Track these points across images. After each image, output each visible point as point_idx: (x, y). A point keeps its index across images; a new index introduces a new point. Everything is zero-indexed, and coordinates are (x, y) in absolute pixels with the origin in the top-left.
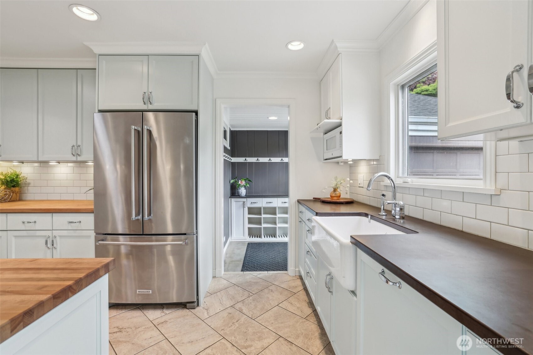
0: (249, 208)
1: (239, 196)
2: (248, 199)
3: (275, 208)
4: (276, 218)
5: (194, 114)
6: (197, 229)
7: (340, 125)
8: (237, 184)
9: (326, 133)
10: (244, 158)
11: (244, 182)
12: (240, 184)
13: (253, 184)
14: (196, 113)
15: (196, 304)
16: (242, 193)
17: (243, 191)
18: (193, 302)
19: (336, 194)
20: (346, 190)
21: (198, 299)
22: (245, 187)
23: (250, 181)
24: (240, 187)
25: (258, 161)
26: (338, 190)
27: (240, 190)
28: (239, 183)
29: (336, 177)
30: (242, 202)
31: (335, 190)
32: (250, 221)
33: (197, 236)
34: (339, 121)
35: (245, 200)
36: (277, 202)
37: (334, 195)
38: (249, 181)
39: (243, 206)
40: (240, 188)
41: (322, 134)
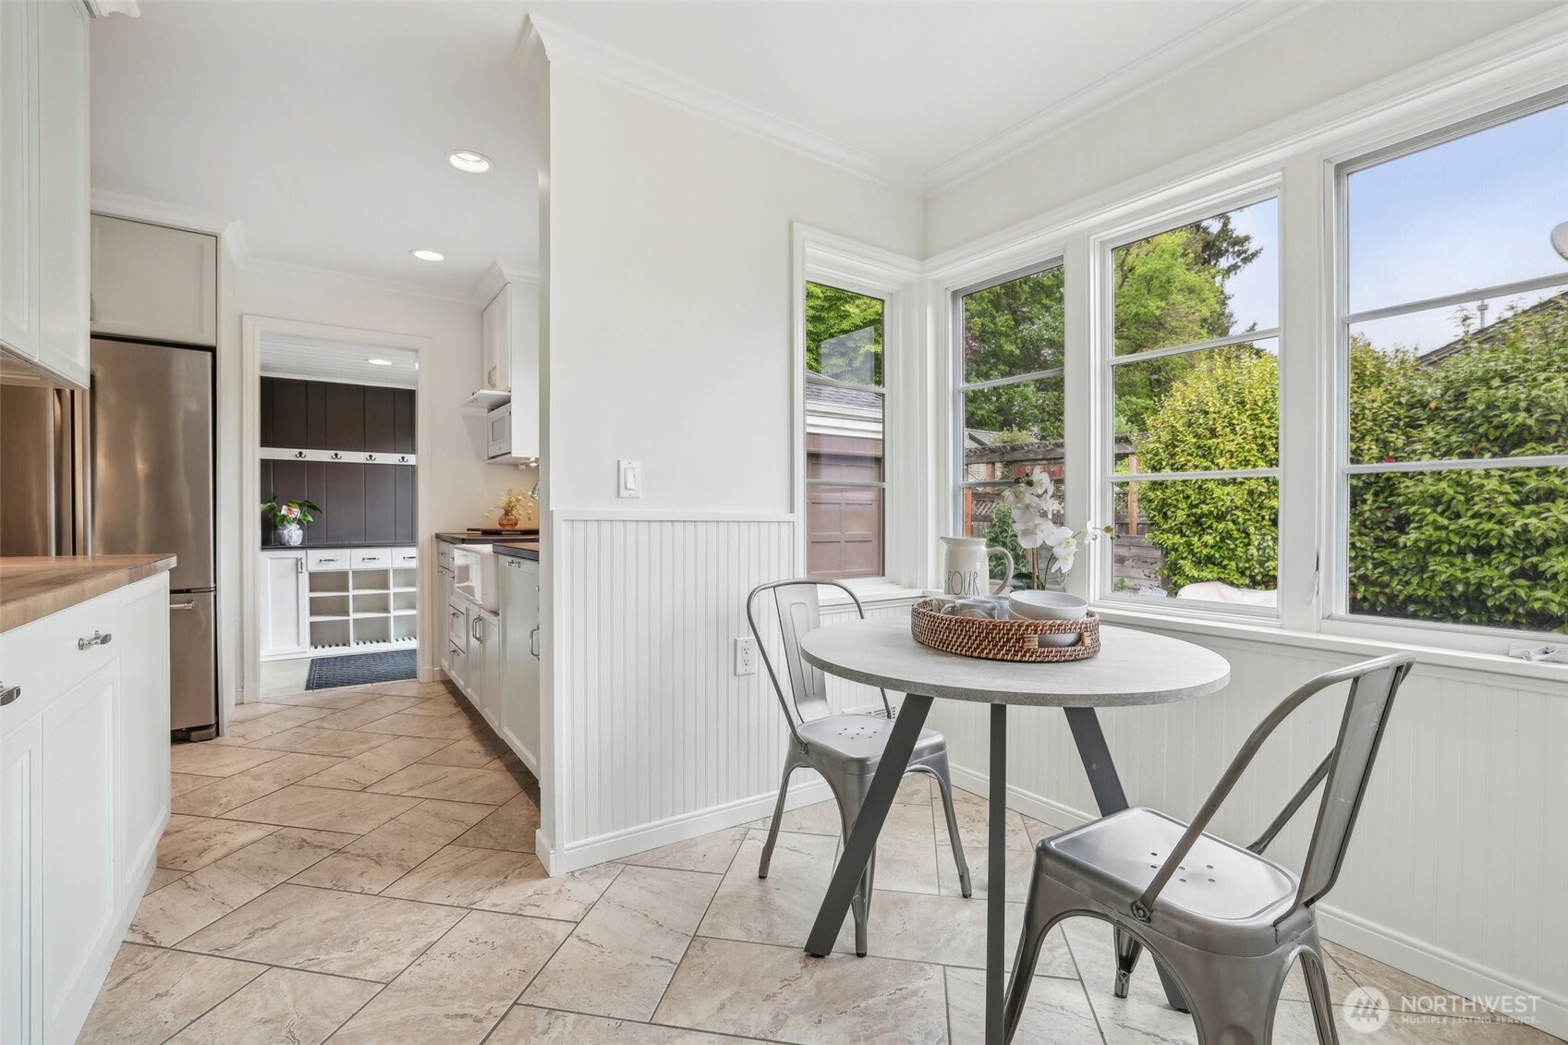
0: (312, 575)
1: (284, 546)
2: (310, 552)
3: (385, 573)
4: (387, 595)
5: (209, 354)
6: (215, 582)
7: (507, 401)
8: (277, 516)
9: (493, 410)
10: (296, 451)
11: (296, 512)
12: (284, 516)
13: (324, 516)
14: (213, 350)
15: (214, 729)
16: (291, 537)
17: (294, 534)
18: (208, 727)
19: (509, 520)
20: (528, 514)
21: (217, 723)
22: (299, 522)
23: (314, 508)
24: (285, 523)
25: (336, 460)
26: (514, 512)
27: (286, 532)
28: (283, 512)
29: (511, 490)
30: (294, 561)
31: (507, 513)
32: (316, 606)
33: (215, 596)
34: (506, 393)
35: (301, 554)
36: (390, 558)
37: (505, 522)
38: (309, 506)
39: (295, 571)
40: (285, 526)
41: (486, 410)
